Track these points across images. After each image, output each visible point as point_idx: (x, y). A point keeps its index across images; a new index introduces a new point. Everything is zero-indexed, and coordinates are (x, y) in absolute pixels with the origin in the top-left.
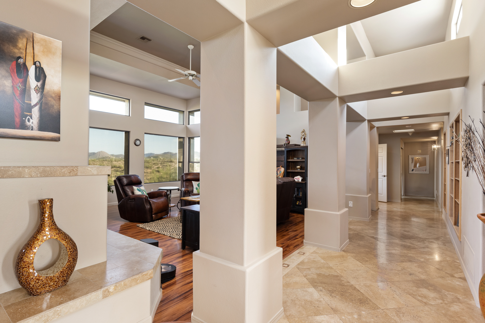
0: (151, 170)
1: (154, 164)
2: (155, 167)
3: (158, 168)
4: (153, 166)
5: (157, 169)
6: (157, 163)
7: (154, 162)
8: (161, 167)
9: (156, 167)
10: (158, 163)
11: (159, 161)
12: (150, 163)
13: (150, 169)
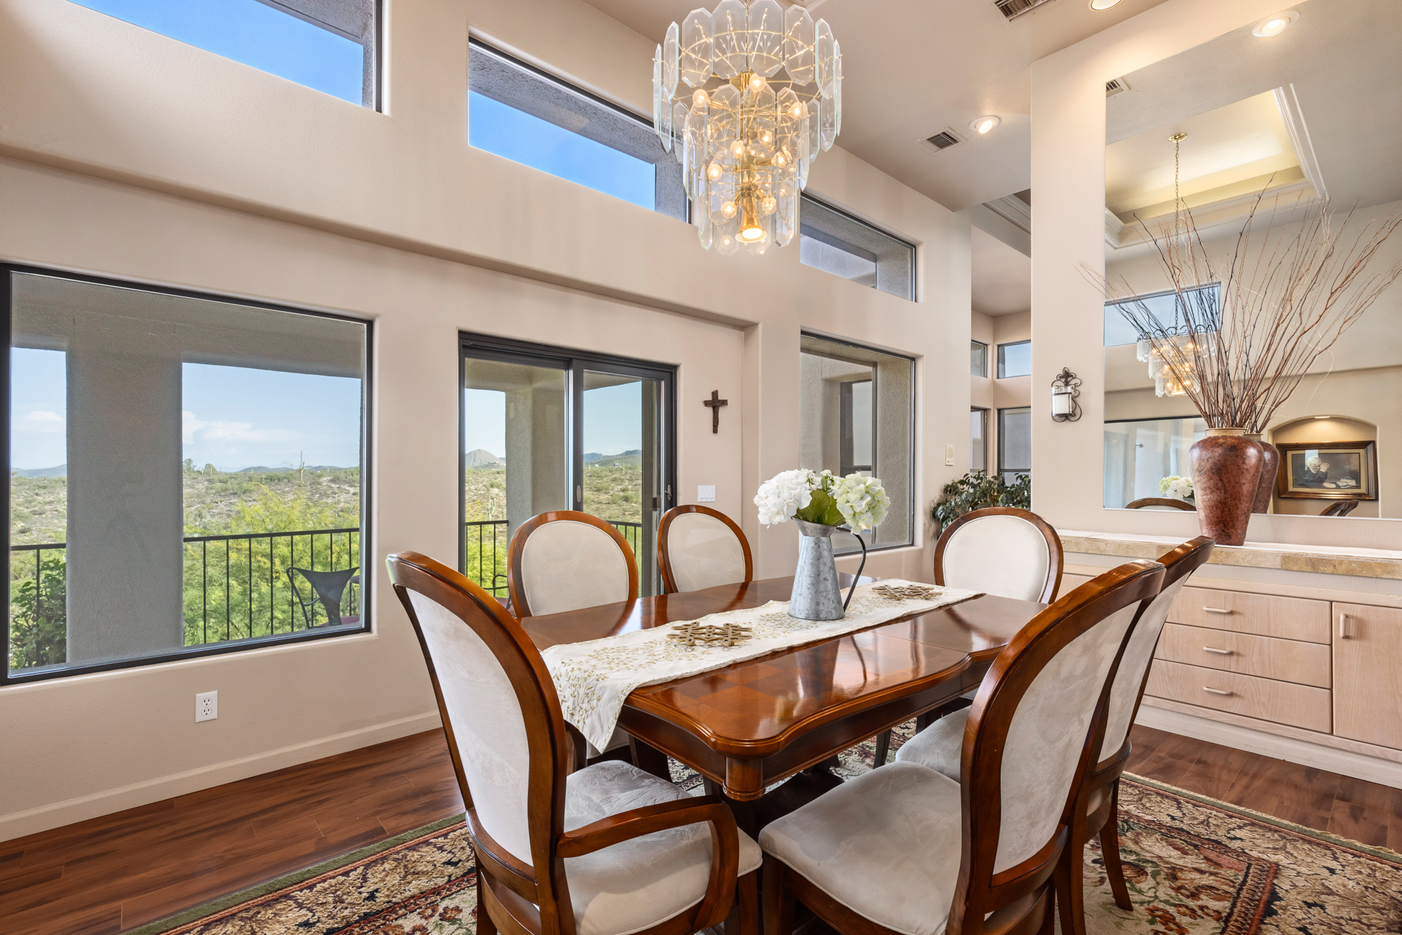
0: (606, 496)
1: (614, 480)
2: (616, 489)
3: (623, 491)
4: (613, 485)
5: (622, 494)
6: (620, 479)
7: (613, 476)
8: (630, 487)
9: (619, 487)
10: (622, 477)
11: (626, 474)
12: (605, 479)
13: (606, 493)
